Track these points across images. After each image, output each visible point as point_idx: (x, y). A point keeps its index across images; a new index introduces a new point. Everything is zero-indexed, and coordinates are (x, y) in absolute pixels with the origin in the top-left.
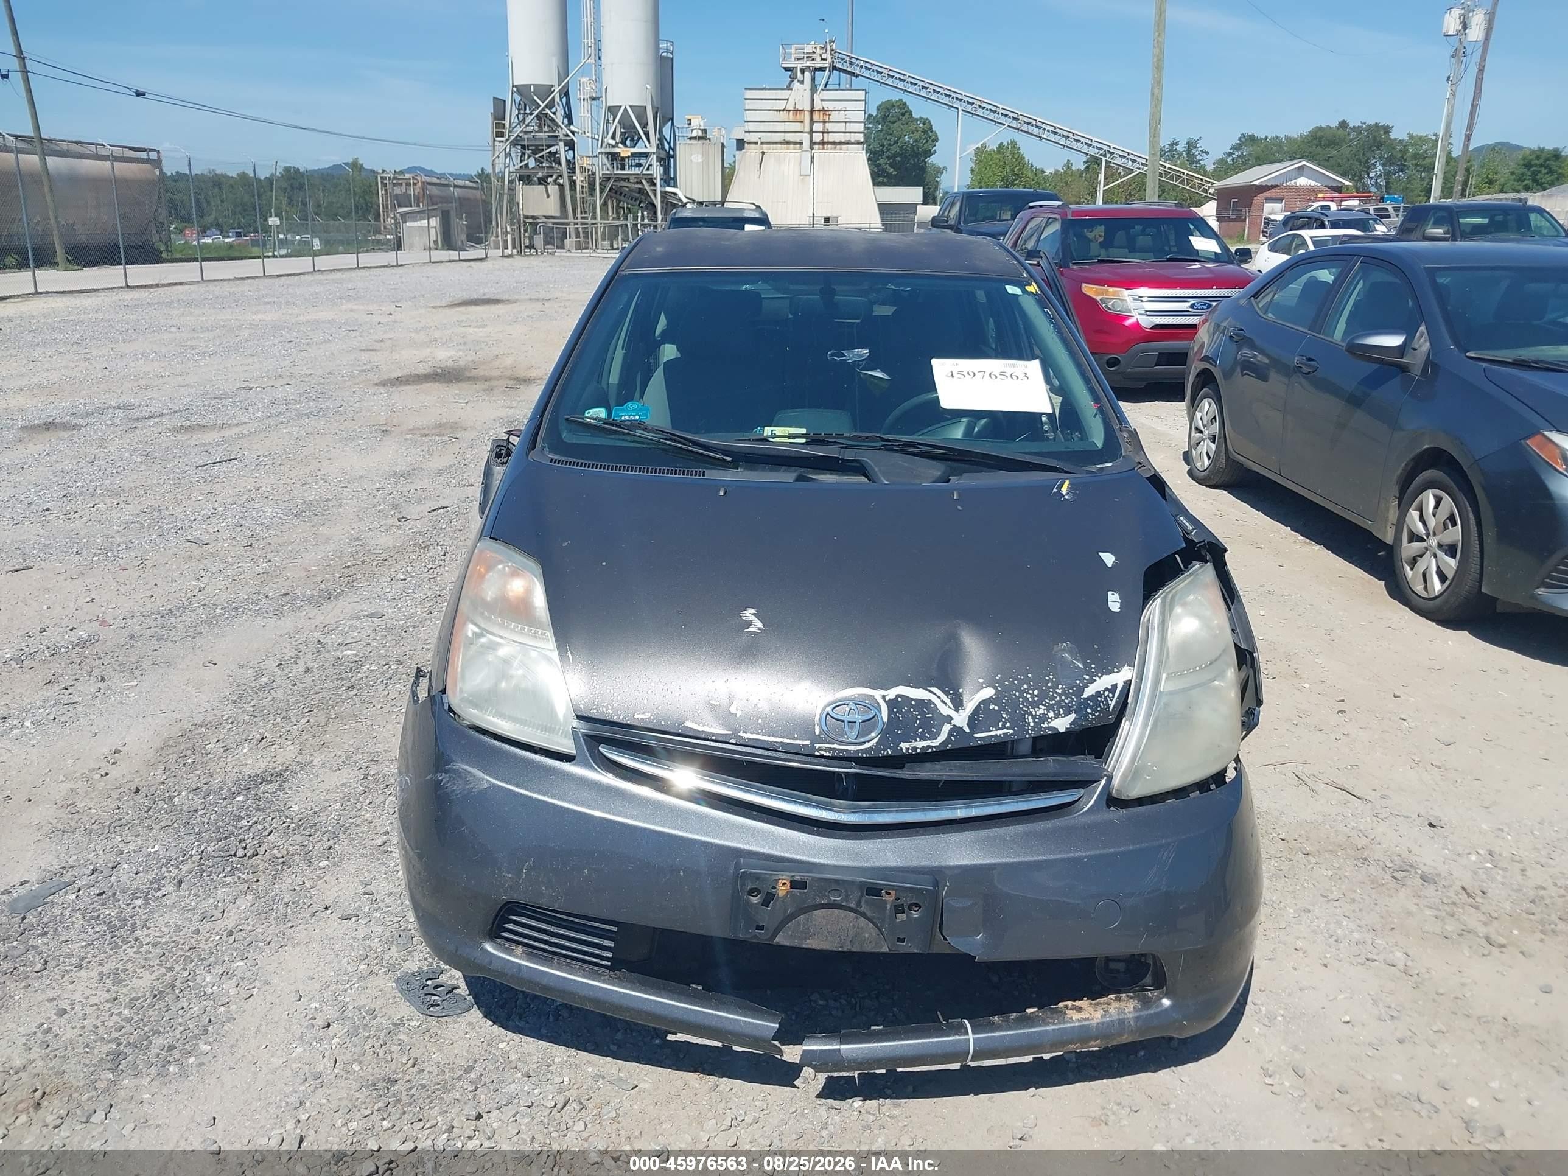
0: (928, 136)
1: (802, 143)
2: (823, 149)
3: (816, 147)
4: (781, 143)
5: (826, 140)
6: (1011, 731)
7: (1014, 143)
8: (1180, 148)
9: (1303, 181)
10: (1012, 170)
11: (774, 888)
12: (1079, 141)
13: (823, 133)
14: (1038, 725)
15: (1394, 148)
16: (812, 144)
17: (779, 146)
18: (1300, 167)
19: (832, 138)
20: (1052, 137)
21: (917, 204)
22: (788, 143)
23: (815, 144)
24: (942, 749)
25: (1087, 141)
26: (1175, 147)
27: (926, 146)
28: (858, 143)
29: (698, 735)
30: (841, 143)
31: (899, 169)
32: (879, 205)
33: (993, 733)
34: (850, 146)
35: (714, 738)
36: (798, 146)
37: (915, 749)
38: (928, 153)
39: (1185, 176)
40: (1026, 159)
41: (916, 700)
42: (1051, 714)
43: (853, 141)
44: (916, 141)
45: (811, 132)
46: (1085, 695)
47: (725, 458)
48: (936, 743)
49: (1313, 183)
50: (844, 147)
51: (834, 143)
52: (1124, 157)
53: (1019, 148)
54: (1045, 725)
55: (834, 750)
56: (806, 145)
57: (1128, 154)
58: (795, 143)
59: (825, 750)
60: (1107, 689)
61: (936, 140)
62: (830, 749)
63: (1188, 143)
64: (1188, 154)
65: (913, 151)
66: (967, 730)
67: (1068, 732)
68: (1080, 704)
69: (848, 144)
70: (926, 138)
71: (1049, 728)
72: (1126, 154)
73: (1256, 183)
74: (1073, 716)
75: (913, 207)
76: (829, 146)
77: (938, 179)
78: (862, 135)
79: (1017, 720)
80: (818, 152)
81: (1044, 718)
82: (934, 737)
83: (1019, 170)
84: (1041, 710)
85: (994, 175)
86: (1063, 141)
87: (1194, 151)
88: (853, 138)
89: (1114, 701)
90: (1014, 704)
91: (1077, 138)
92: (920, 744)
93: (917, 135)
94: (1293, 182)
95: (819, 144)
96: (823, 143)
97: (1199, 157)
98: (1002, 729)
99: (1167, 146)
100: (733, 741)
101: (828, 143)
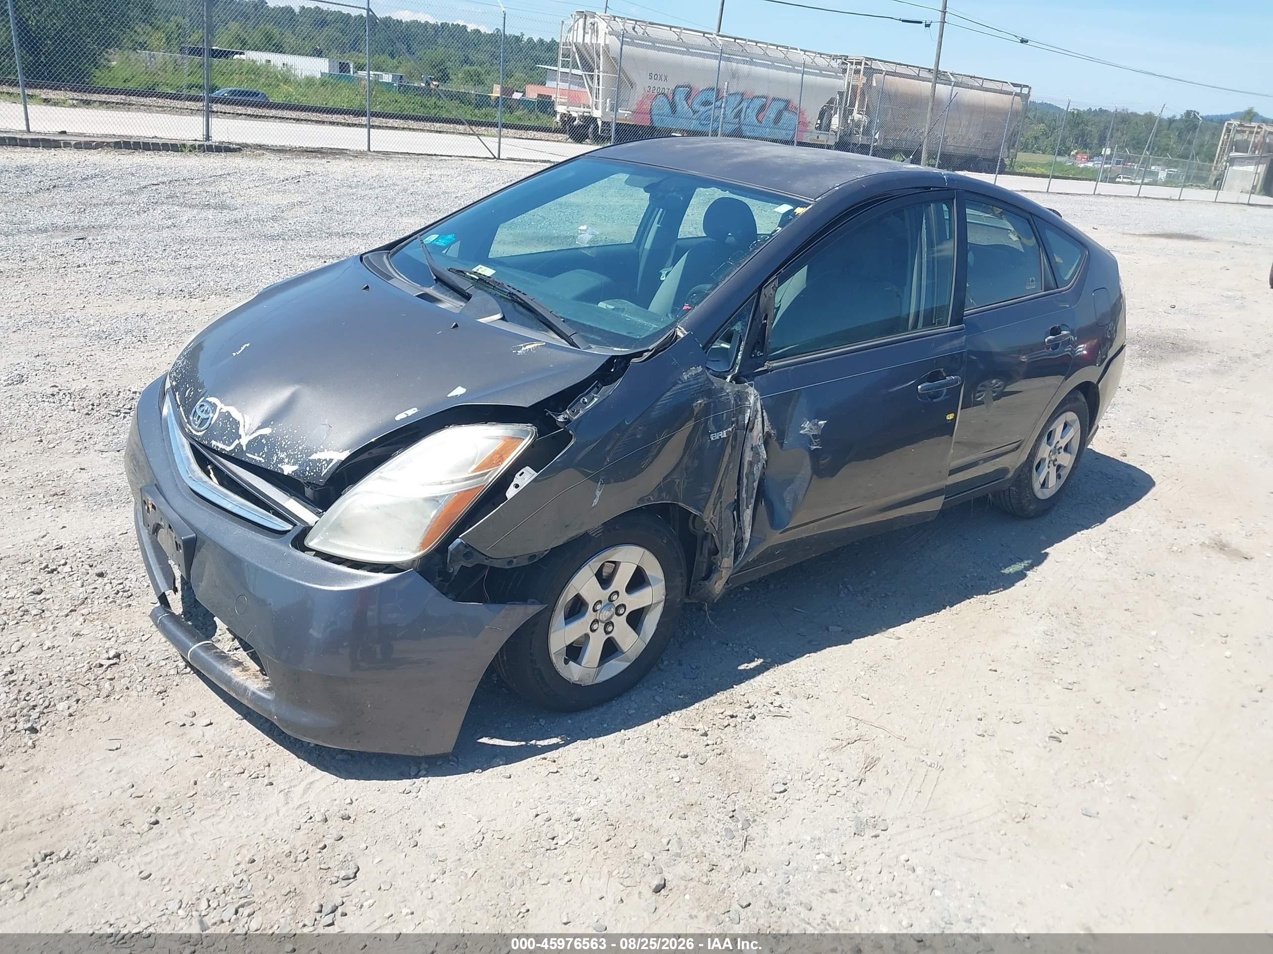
6: (263, 461)
14: (277, 463)
24: (230, 454)
33: (255, 457)
37: (217, 447)
41: (233, 418)
42: (286, 460)
46: (311, 458)
48: (228, 449)
54: (279, 466)
60: (325, 460)
66: (244, 449)
67: (288, 476)
68: (305, 461)
71: (281, 469)
74: (296, 467)
79: (269, 457)
81: (281, 461)
82: (229, 445)
84: (283, 456)
89: (326, 470)
90: (273, 445)
92: (221, 446)
98: (260, 457)
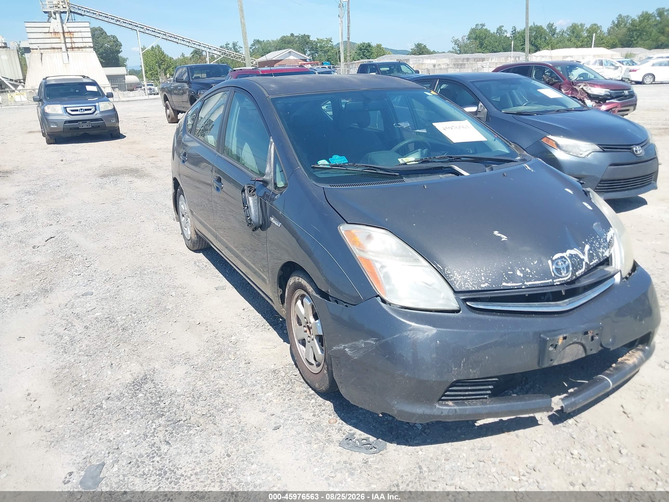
0: (117, 44)
1: (61, 48)
2: (73, 51)
3: (69, 50)
4: (50, 49)
5: (73, 46)
6: (598, 260)
7: (158, 46)
8: (231, 46)
9: (292, 57)
10: (160, 58)
11: (558, 342)
12: (195, 44)
13: (71, 43)
14: (602, 255)
15: (313, 44)
16: (67, 49)
17: (49, 50)
18: (289, 52)
19: (76, 45)
20: (182, 42)
21: (124, 75)
22: (54, 48)
23: (68, 48)
24: (585, 272)
25: (198, 44)
26: (228, 46)
27: (116, 48)
28: (90, 47)
29: (510, 288)
30: (81, 48)
31: (106, 59)
32: (107, 76)
33: (594, 262)
34: (87, 49)
35: (516, 288)
36: (59, 50)
37: (580, 273)
38: (119, 52)
39: (242, 57)
40: (165, 53)
41: (574, 255)
42: (604, 251)
43: (88, 46)
44: (111, 46)
45: (65, 43)
46: (608, 241)
47: (396, 174)
48: (583, 270)
49: (296, 58)
50: (84, 49)
51: (78, 48)
52: (216, 50)
53: (161, 49)
54: (604, 255)
55: (560, 281)
56: (64, 49)
57: (217, 49)
58: (58, 48)
59: (557, 282)
61: (121, 45)
62: (559, 281)
63: (233, 44)
64: (234, 48)
65: (111, 51)
66: (589, 262)
68: (608, 245)
69: (85, 48)
70: (116, 45)
72: (216, 49)
73: (274, 59)
75: (123, 76)
76: (76, 49)
77: (125, 64)
78: (92, 43)
79: (598, 256)
80: (70, 53)
82: (583, 267)
83: (163, 58)
84: (601, 250)
85: (152, 61)
86: (188, 44)
87: (236, 47)
88: (88, 45)
90: (595, 249)
91: (194, 42)
92: (580, 271)
93: (112, 43)
94: (288, 58)
95: (70, 48)
96: (72, 48)
97: (239, 50)
98: (595, 260)
99: (225, 45)
100: (523, 287)
101: (75, 48)
